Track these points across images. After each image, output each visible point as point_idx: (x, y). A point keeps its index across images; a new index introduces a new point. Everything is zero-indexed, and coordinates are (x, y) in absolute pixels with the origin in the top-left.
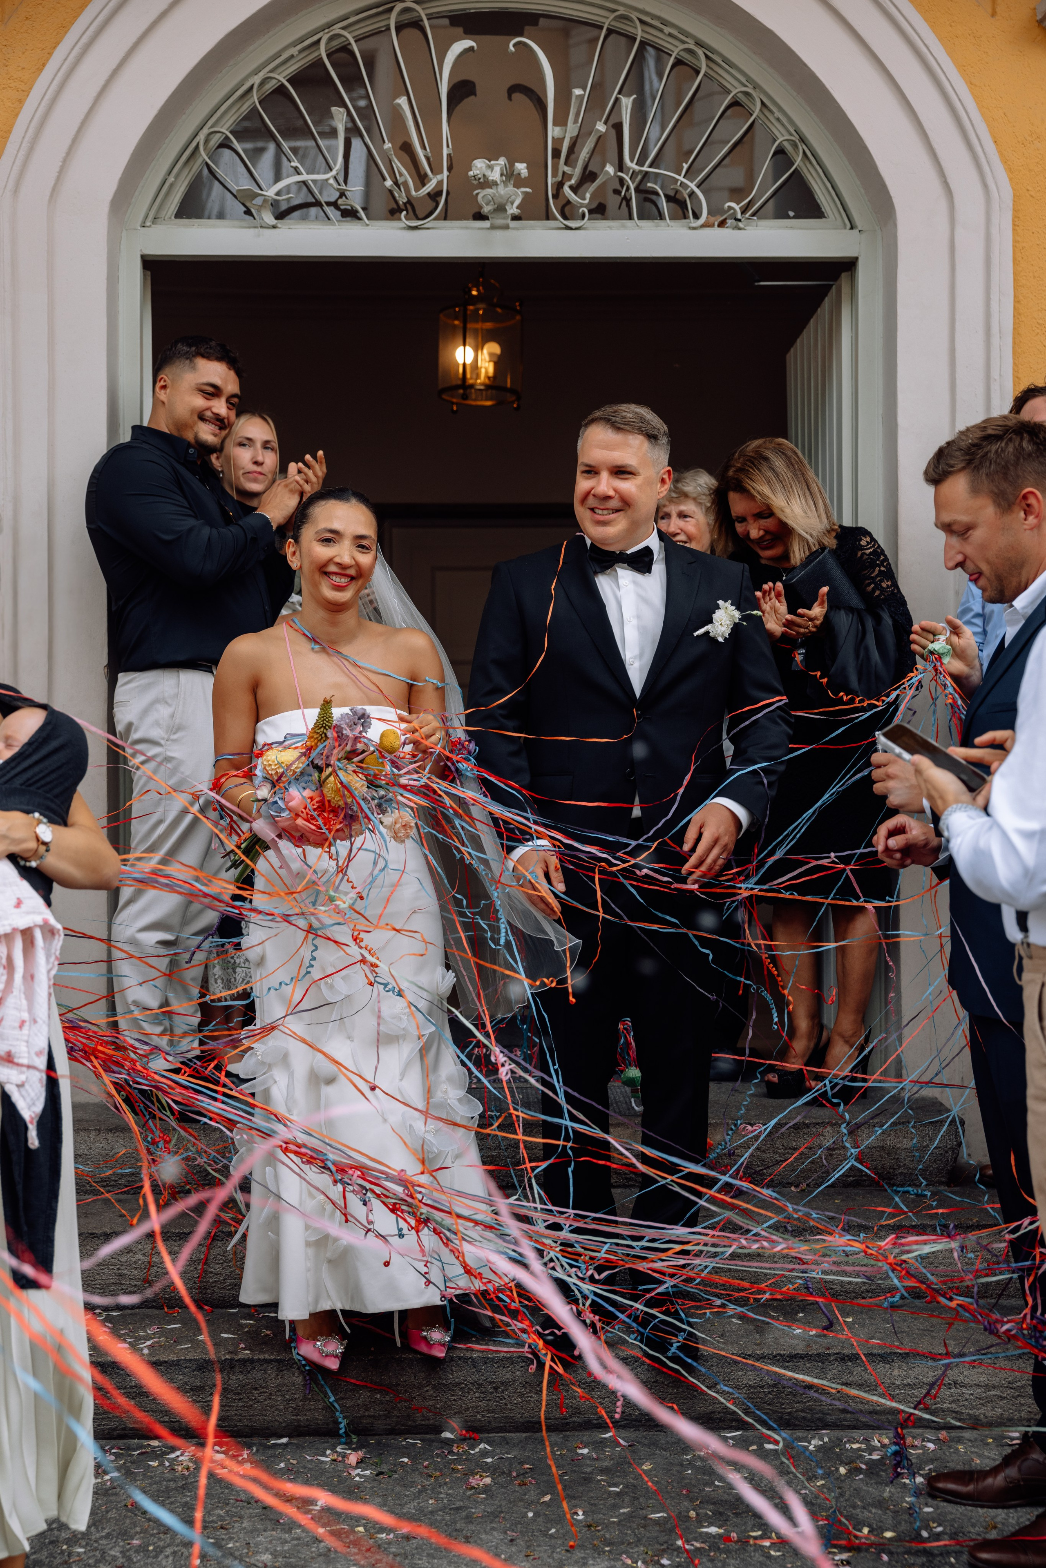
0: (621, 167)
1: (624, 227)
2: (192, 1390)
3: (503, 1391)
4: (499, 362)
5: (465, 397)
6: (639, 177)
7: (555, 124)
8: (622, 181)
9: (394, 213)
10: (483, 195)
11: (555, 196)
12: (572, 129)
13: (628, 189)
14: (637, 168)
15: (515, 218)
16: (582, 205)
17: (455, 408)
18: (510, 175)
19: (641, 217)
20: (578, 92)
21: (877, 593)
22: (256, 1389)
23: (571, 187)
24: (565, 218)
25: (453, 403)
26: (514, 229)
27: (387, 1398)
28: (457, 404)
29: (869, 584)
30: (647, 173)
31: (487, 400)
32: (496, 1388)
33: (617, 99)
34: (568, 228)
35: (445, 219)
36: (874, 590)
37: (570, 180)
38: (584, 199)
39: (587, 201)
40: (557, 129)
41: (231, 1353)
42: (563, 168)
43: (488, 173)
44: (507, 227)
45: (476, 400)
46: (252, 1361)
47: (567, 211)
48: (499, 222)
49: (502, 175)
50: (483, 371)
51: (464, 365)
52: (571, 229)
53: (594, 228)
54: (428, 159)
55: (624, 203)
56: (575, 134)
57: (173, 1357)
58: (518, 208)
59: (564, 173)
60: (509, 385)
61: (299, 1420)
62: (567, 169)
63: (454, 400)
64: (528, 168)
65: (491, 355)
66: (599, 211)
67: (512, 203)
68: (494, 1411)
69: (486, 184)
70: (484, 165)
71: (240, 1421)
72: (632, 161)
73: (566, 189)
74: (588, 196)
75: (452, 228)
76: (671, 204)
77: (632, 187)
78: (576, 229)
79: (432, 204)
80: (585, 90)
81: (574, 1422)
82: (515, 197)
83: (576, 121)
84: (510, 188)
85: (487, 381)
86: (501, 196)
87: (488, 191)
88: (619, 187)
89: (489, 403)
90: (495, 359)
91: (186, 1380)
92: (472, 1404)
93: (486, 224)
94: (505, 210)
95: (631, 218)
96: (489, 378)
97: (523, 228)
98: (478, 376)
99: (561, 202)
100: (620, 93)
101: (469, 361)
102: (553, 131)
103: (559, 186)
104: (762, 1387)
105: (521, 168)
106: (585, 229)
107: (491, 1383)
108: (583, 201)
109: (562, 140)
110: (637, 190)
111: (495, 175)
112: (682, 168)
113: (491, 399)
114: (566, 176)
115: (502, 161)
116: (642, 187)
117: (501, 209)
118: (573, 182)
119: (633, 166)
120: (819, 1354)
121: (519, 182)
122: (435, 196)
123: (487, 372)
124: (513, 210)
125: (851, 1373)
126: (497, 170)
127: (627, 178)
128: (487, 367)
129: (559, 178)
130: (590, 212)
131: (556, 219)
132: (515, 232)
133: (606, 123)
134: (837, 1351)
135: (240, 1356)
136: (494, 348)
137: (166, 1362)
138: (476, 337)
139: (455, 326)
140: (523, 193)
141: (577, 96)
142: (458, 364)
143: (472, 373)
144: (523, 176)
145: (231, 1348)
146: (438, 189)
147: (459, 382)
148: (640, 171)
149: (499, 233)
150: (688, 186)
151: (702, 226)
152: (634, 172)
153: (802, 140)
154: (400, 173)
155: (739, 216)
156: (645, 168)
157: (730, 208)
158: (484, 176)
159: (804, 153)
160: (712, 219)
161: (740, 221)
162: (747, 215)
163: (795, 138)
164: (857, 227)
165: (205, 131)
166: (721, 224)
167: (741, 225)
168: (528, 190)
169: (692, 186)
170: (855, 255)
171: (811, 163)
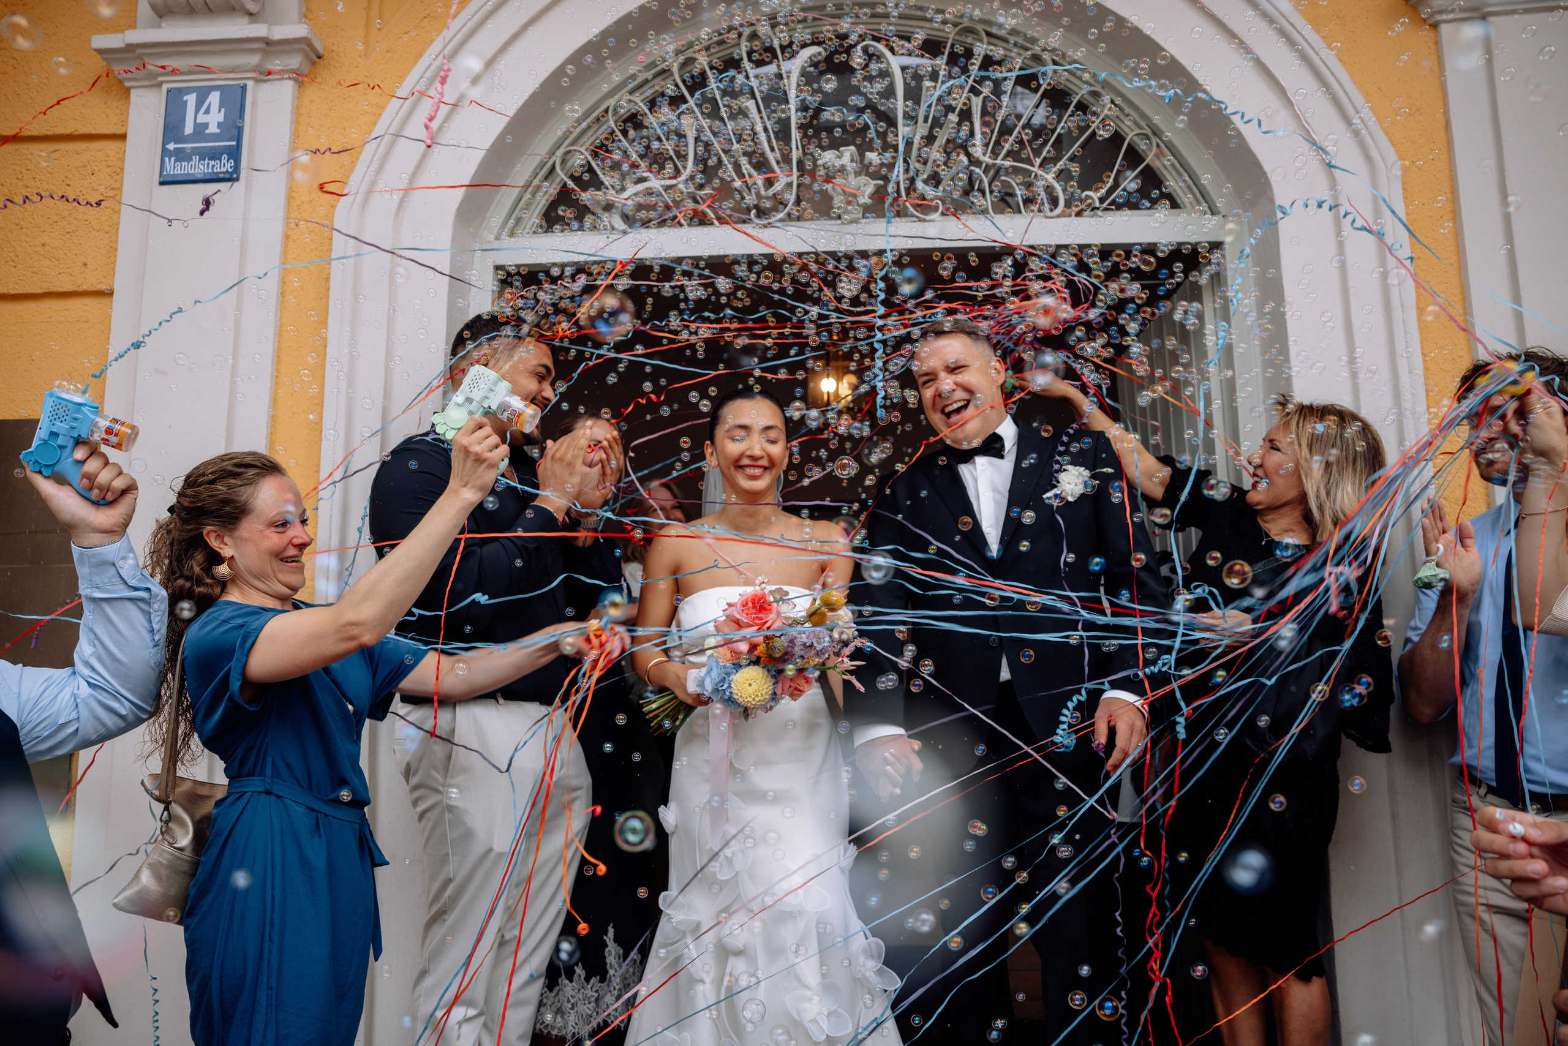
1: (978, 219)
4: (855, 390)
6: (992, 172)
7: (905, 125)
9: (743, 213)
10: (833, 186)
12: (924, 128)
13: (981, 181)
14: (990, 161)
15: (867, 210)
16: (935, 198)
18: (861, 165)
19: (996, 212)
20: (928, 84)
23: (924, 181)
24: (920, 212)
26: (865, 222)
30: (1001, 166)
34: (922, 220)
38: (937, 191)
39: (940, 193)
40: (907, 129)
43: (838, 161)
44: (859, 220)
47: (921, 204)
48: (851, 217)
49: (852, 161)
50: (843, 397)
51: (828, 392)
52: (925, 220)
53: (948, 221)
54: (777, 160)
56: (927, 130)
58: (869, 199)
65: (850, 384)
67: (863, 194)
69: (836, 173)
70: (833, 156)
72: (984, 154)
73: (920, 185)
77: (985, 180)
78: (932, 221)
80: (935, 84)
82: (867, 187)
84: (863, 179)
85: (846, 404)
86: (852, 186)
87: (839, 180)
88: (971, 184)
90: (853, 387)
93: (839, 222)
94: (857, 205)
95: (986, 212)
96: (848, 401)
97: (875, 223)
98: (839, 400)
99: (915, 196)
100: (969, 91)
101: (832, 389)
102: (903, 131)
105: (872, 158)
106: (938, 222)
108: (937, 193)
110: (990, 185)
111: (845, 163)
112: (1038, 158)
114: (916, 174)
115: (852, 149)
117: (851, 201)
119: (986, 159)
121: (870, 173)
123: (846, 397)
124: (864, 199)
126: (847, 156)
127: (980, 172)
128: (846, 393)
129: (911, 174)
131: (912, 215)
132: (866, 227)
136: (851, 379)
138: (837, 372)
140: (873, 184)
141: (928, 88)
142: (823, 392)
143: (834, 398)
144: (874, 166)
148: (994, 165)
149: (849, 229)
150: (1043, 178)
151: (1059, 216)
152: (987, 166)
153: (1154, 134)
154: (750, 176)
155: (1097, 204)
156: (999, 162)
157: (1088, 197)
158: (834, 166)
159: (1158, 145)
160: (1068, 211)
161: (1098, 209)
162: (1105, 205)
163: (1148, 131)
164: (1218, 213)
165: (561, 151)
166: (1079, 214)
167: (1099, 212)
168: (880, 182)
169: (1048, 177)
170: (1220, 240)
171: (1165, 155)
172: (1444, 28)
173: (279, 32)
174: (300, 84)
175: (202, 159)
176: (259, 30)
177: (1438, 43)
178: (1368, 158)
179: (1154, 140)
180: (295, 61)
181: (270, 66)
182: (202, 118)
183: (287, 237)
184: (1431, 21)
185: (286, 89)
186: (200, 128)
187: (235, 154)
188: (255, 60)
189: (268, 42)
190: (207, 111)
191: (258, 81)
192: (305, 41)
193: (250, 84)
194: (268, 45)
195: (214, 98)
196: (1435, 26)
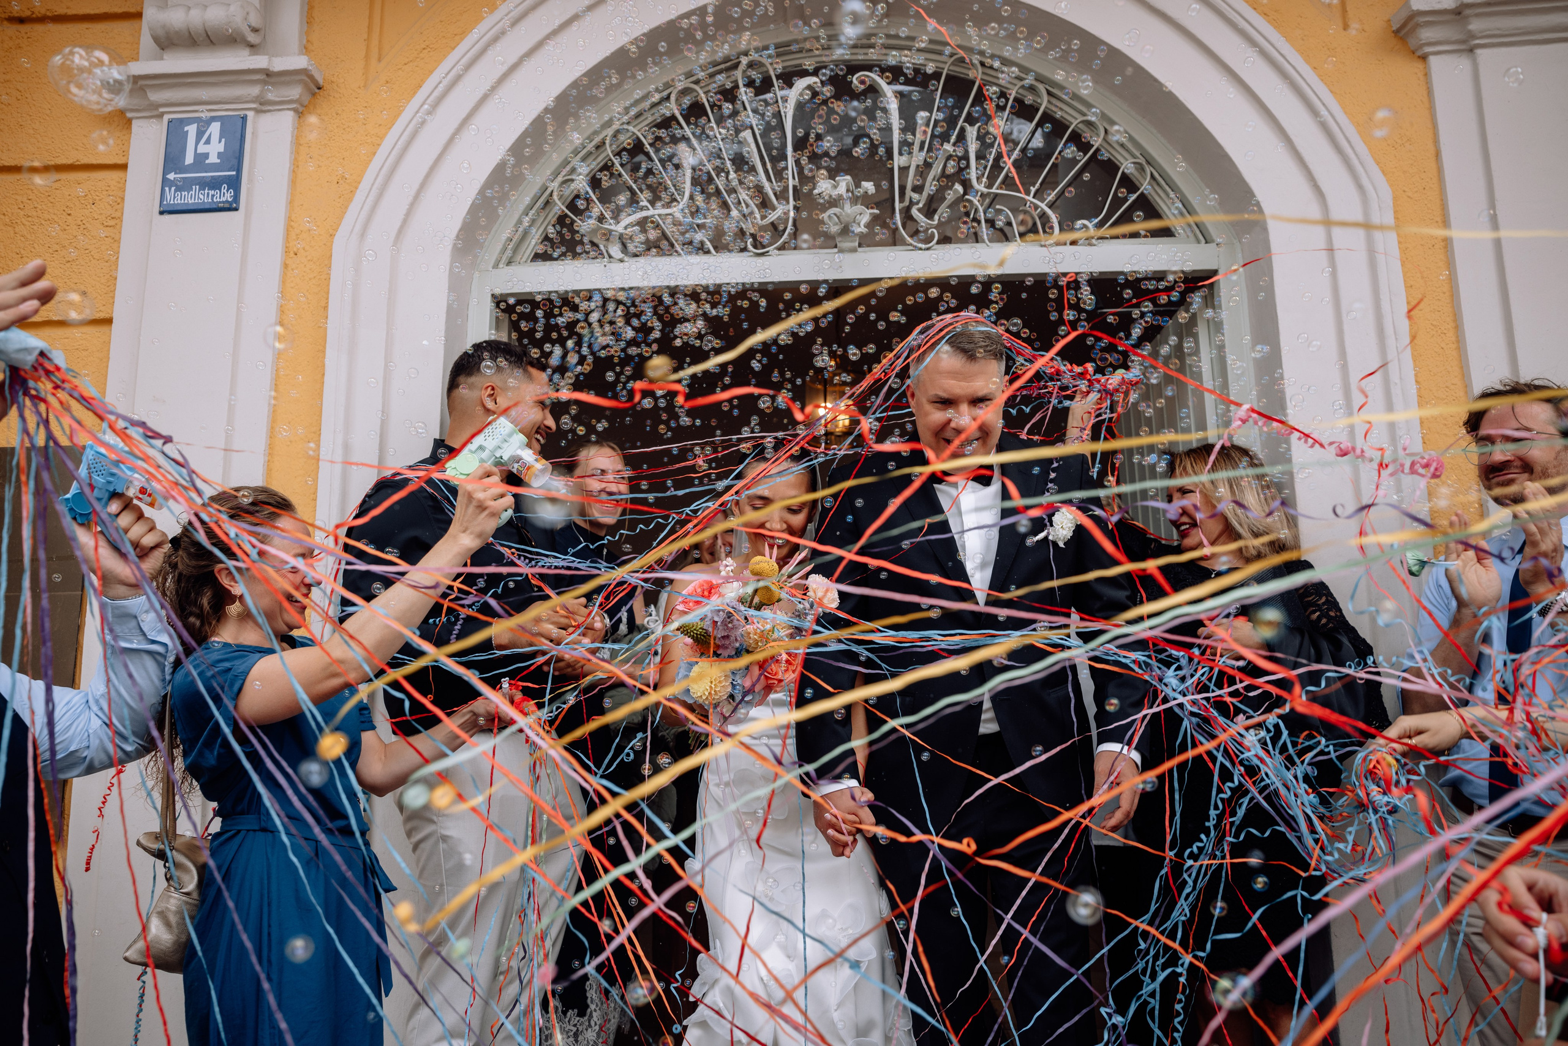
0: (968, 192)
1: (975, 249)
6: (987, 201)
7: (901, 154)
10: (829, 215)
12: (918, 158)
13: (976, 210)
14: (986, 190)
16: (931, 226)
18: (857, 194)
19: (991, 241)
20: (924, 115)
21: (1324, 621)
23: (919, 210)
24: (916, 240)
26: (862, 254)
29: (1314, 612)
30: (996, 195)
33: (963, 126)
34: (918, 249)
36: (1319, 618)
37: (917, 204)
39: (936, 222)
40: (903, 158)
42: (909, 193)
43: (833, 191)
44: (854, 250)
47: (916, 232)
48: (847, 244)
49: (848, 190)
52: (921, 249)
53: (943, 250)
54: (774, 189)
56: (921, 161)
58: (864, 229)
59: (911, 198)
62: (914, 195)
64: (875, 186)
66: (945, 240)
67: (859, 224)
69: (832, 202)
70: (828, 184)
72: (980, 183)
73: (915, 213)
74: (936, 218)
75: (799, 254)
77: (981, 209)
78: (927, 249)
80: (931, 114)
82: (865, 216)
83: (921, 150)
84: (859, 208)
86: (848, 215)
87: (834, 210)
88: (967, 210)
93: (835, 250)
94: (852, 231)
95: (980, 241)
97: (872, 252)
99: (909, 223)
100: (964, 121)
102: (899, 161)
103: (907, 210)
105: (868, 186)
106: (933, 250)
108: (932, 221)
109: (908, 168)
114: (912, 203)
115: (848, 180)
117: (848, 230)
118: (921, 205)
119: (981, 188)
121: (866, 200)
122: (781, 225)
124: (860, 229)
126: (843, 188)
127: (975, 201)
129: (907, 203)
131: (906, 243)
132: (865, 257)
140: (870, 213)
141: (924, 119)
144: (870, 196)
146: (784, 218)
148: (989, 194)
149: (847, 257)
150: (1038, 207)
151: (1054, 244)
152: (982, 194)
153: (1148, 163)
154: (747, 206)
155: (1093, 233)
156: (994, 190)
157: (1082, 226)
158: (829, 194)
159: (1152, 175)
160: (1063, 240)
161: (1093, 237)
162: (1099, 234)
163: (1142, 161)
164: (1213, 241)
165: (560, 179)
166: (1074, 243)
167: (1094, 241)
168: (876, 211)
169: (1043, 206)
170: (1214, 267)
171: (1158, 184)
172: (1432, 59)
173: (280, 64)
174: (300, 114)
175: (202, 188)
176: (259, 62)
177: (1427, 75)
178: (1360, 187)
179: (1148, 169)
180: (295, 92)
181: (270, 96)
182: (202, 149)
183: (286, 266)
184: (1419, 53)
185: (286, 118)
186: (200, 158)
187: (235, 183)
188: (255, 91)
189: (268, 74)
190: (208, 142)
191: (258, 111)
192: (304, 72)
193: (250, 115)
194: (268, 76)
195: (215, 128)
196: (1424, 58)
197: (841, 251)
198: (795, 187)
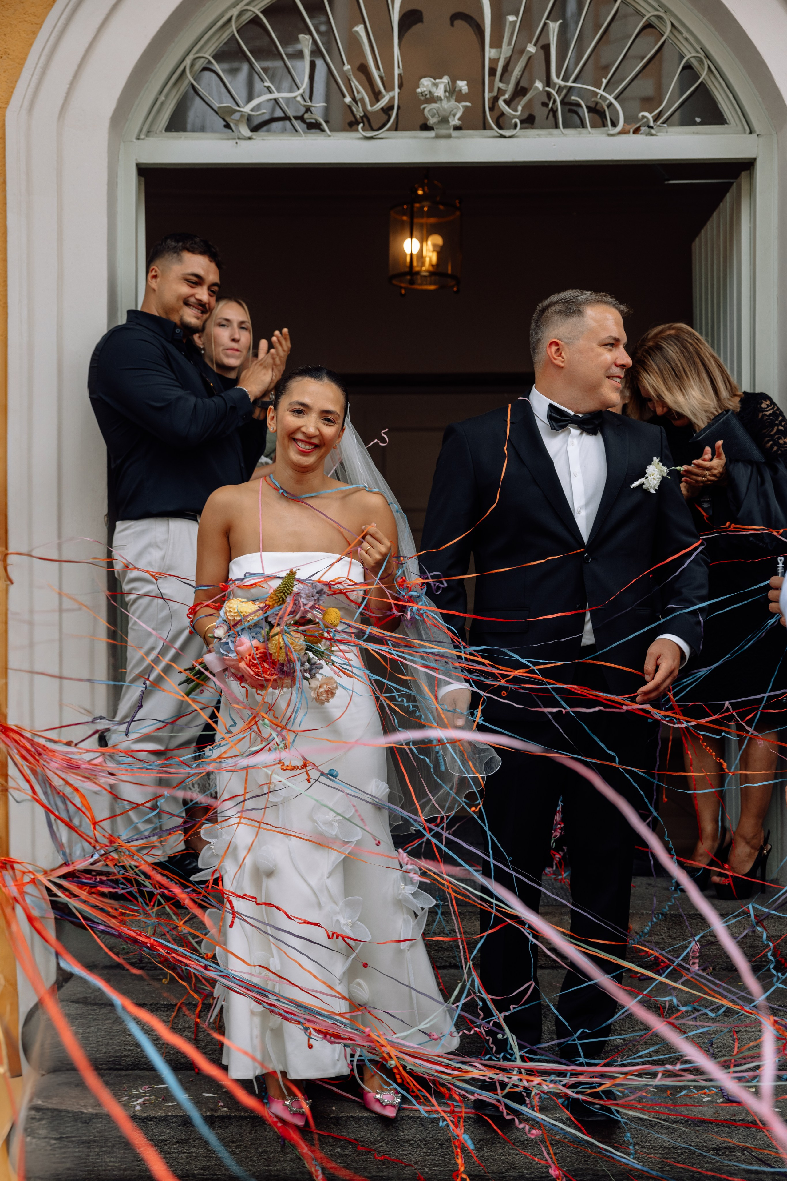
0: (548, 82)
1: (551, 135)
2: (177, 1142)
3: (447, 1148)
4: (441, 252)
5: (412, 282)
6: (564, 92)
7: (491, 47)
8: (549, 95)
9: (352, 125)
10: (428, 109)
11: (491, 109)
12: (506, 51)
13: (555, 101)
14: (562, 83)
15: (457, 128)
16: (515, 117)
17: (403, 292)
18: (452, 92)
19: (565, 126)
20: (511, 18)
21: (775, 447)
22: (233, 1142)
23: (505, 101)
24: (500, 127)
25: (401, 288)
26: (455, 138)
27: (347, 1152)
28: (405, 288)
30: (571, 87)
31: (431, 284)
32: (441, 1145)
33: (545, 24)
34: (502, 136)
35: (396, 130)
37: (504, 95)
38: (516, 110)
39: (519, 113)
40: (494, 51)
41: (211, 1110)
42: (498, 84)
43: (434, 90)
44: (449, 136)
45: (421, 284)
46: (229, 1117)
47: (501, 121)
48: (443, 132)
49: (445, 91)
50: (427, 260)
51: (411, 255)
52: (505, 137)
53: (525, 137)
54: (381, 78)
55: (551, 114)
56: (509, 54)
57: (161, 1113)
58: (459, 119)
59: (499, 89)
60: (449, 271)
61: (270, 1170)
62: (501, 85)
63: (403, 285)
64: (468, 85)
65: (435, 246)
66: (529, 121)
67: (454, 116)
68: (439, 1165)
69: (432, 99)
70: (430, 84)
71: (219, 1170)
72: (558, 77)
73: (501, 103)
74: (520, 108)
75: (403, 137)
76: (591, 114)
77: (558, 100)
78: (510, 137)
79: (385, 117)
80: (517, 17)
81: (510, 1176)
82: (457, 110)
83: (509, 44)
84: (453, 103)
85: (431, 269)
86: (444, 110)
87: (434, 105)
88: (546, 100)
89: (432, 287)
90: (438, 249)
91: (172, 1133)
92: (420, 1159)
93: (432, 134)
94: (448, 122)
95: (557, 126)
96: (433, 266)
97: (464, 137)
98: (423, 264)
99: (496, 113)
100: (547, 18)
101: (415, 251)
102: (490, 53)
103: (495, 100)
104: (675, 1148)
105: (462, 85)
106: (517, 137)
107: (437, 1140)
108: (515, 113)
109: (497, 60)
110: (562, 102)
111: (440, 92)
112: (602, 83)
113: (434, 284)
114: (501, 92)
115: (446, 79)
116: (566, 100)
117: (444, 121)
118: (507, 96)
119: (559, 82)
120: (726, 1120)
121: (460, 97)
122: (387, 110)
123: (431, 261)
124: (455, 121)
125: (755, 1138)
126: (442, 87)
127: (554, 93)
128: (431, 256)
129: (495, 93)
130: (522, 122)
131: (491, 128)
132: (456, 140)
133: (535, 45)
134: (742, 1118)
135: (219, 1113)
136: (436, 240)
137: (155, 1118)
138: (421, 231)
139: (403, 222)
140: (463, 106)
141: (511, 22)
142: (406, 255)
143: (418, 261)
144: (463, 92)
145: (212, 1106)
146: (391, 104)
147: (407, 270)
148: (566, 86)
149: (442, 142)
150: (606, 99)
151: (620, 133)
152: (560, 87)
153: (707, 57)
154: (358, 92)
155: (652, 124)
156: (570, 84)
157: (644, 117)
158: (430, 92)
159: (709, 68)
160: (628, 127)
161: (652, 128)
162: (659, 123)
163: (702, 55)
164: (755, 132)
165: (191, 57)
166: (636, 131)
167: (653, 131)
168: (468, 104)
169: (611, 98)
170: (753, 156)
171: (715, 76)
179: (706, 62)
197: (438, 137)
198: (400, 75)
